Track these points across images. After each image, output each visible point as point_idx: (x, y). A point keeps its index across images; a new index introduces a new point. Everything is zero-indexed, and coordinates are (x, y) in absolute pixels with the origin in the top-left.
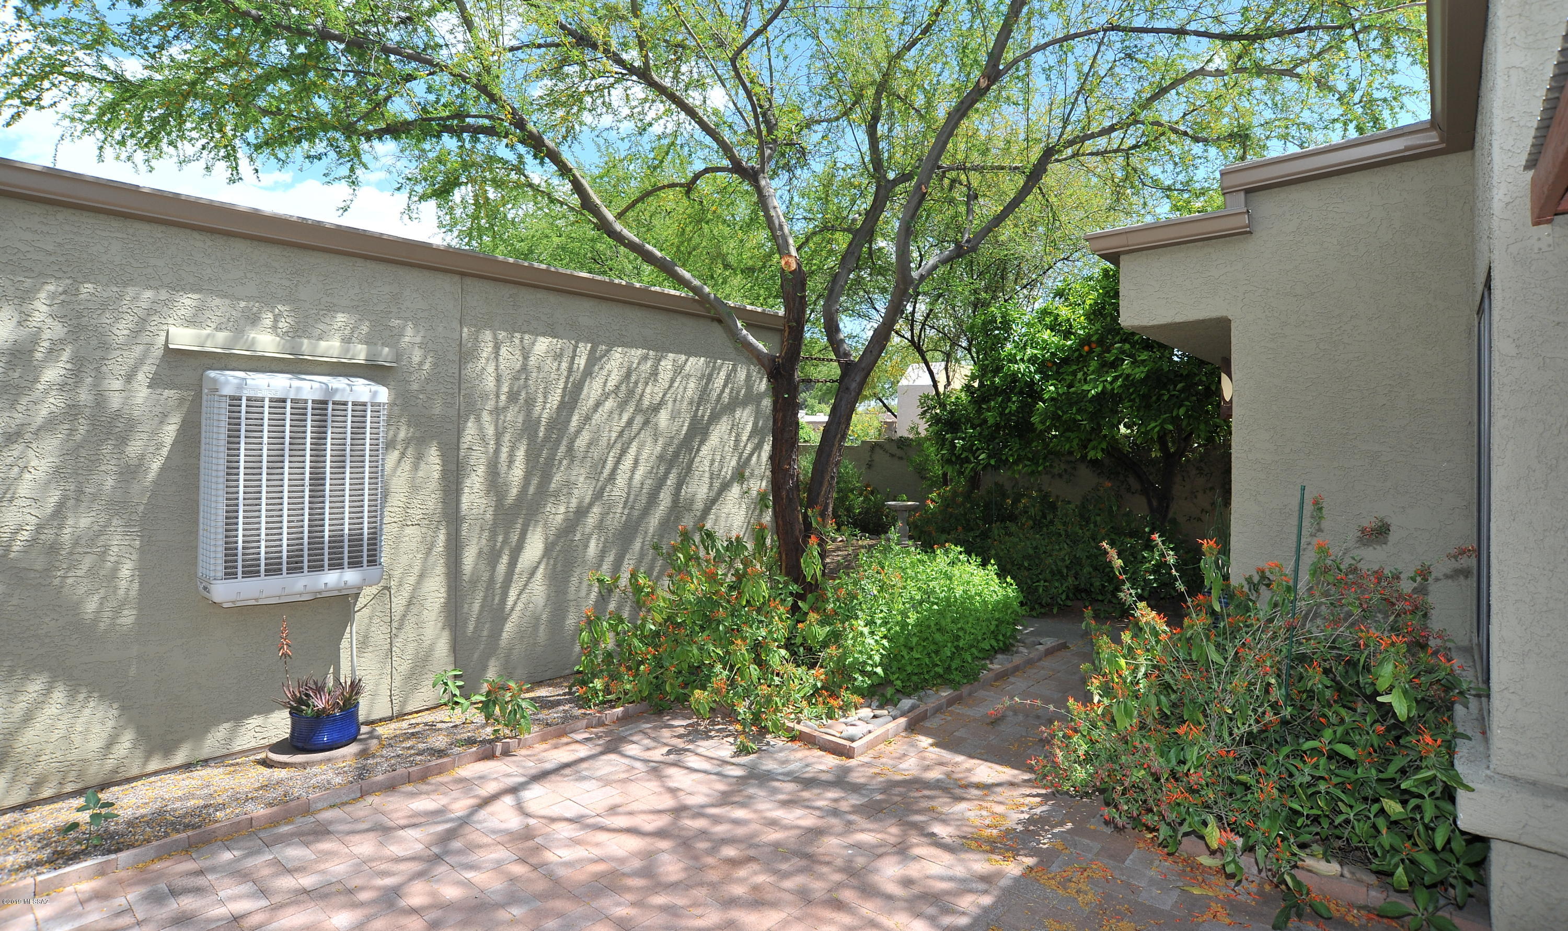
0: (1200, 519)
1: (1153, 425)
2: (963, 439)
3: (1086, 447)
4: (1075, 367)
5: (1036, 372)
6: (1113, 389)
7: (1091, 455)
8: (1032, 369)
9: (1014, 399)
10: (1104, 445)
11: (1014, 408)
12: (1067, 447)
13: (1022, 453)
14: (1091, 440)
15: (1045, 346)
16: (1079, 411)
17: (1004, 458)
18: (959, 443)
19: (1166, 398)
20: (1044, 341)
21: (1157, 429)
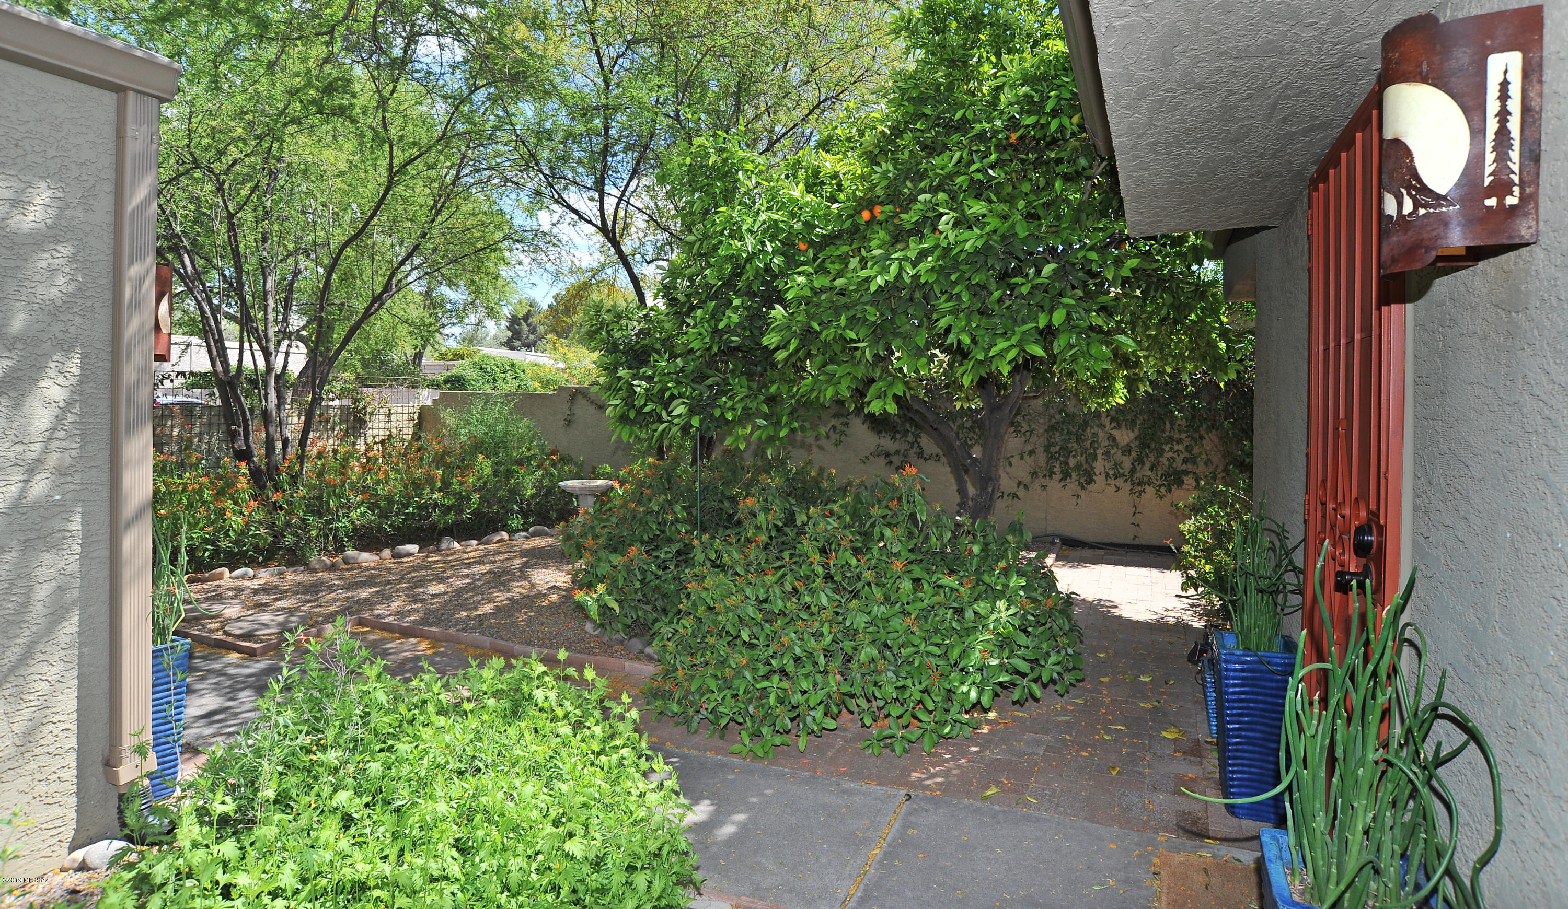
0: (1015, 496)
1: (1002, 345)
2: (649, 379)
3: (863, 395)
4: (845, 248)
5: (775, 252)
6: (916, 277)
7: (875, 407)
8: (769, 247)
9: (737, 302)
10: (899, 390)
11: (735, 318)
12: (830, 393)
13: (753, 405)
14: (873, 381)
15: (793, 209)
16: (853, 322)
17: (717, 413)
18: (640, 386)
19: (1025, 290)
20: (792, 200)
21: (1012, 355)
